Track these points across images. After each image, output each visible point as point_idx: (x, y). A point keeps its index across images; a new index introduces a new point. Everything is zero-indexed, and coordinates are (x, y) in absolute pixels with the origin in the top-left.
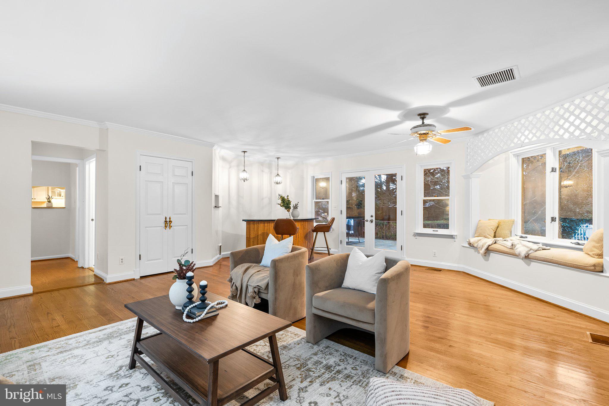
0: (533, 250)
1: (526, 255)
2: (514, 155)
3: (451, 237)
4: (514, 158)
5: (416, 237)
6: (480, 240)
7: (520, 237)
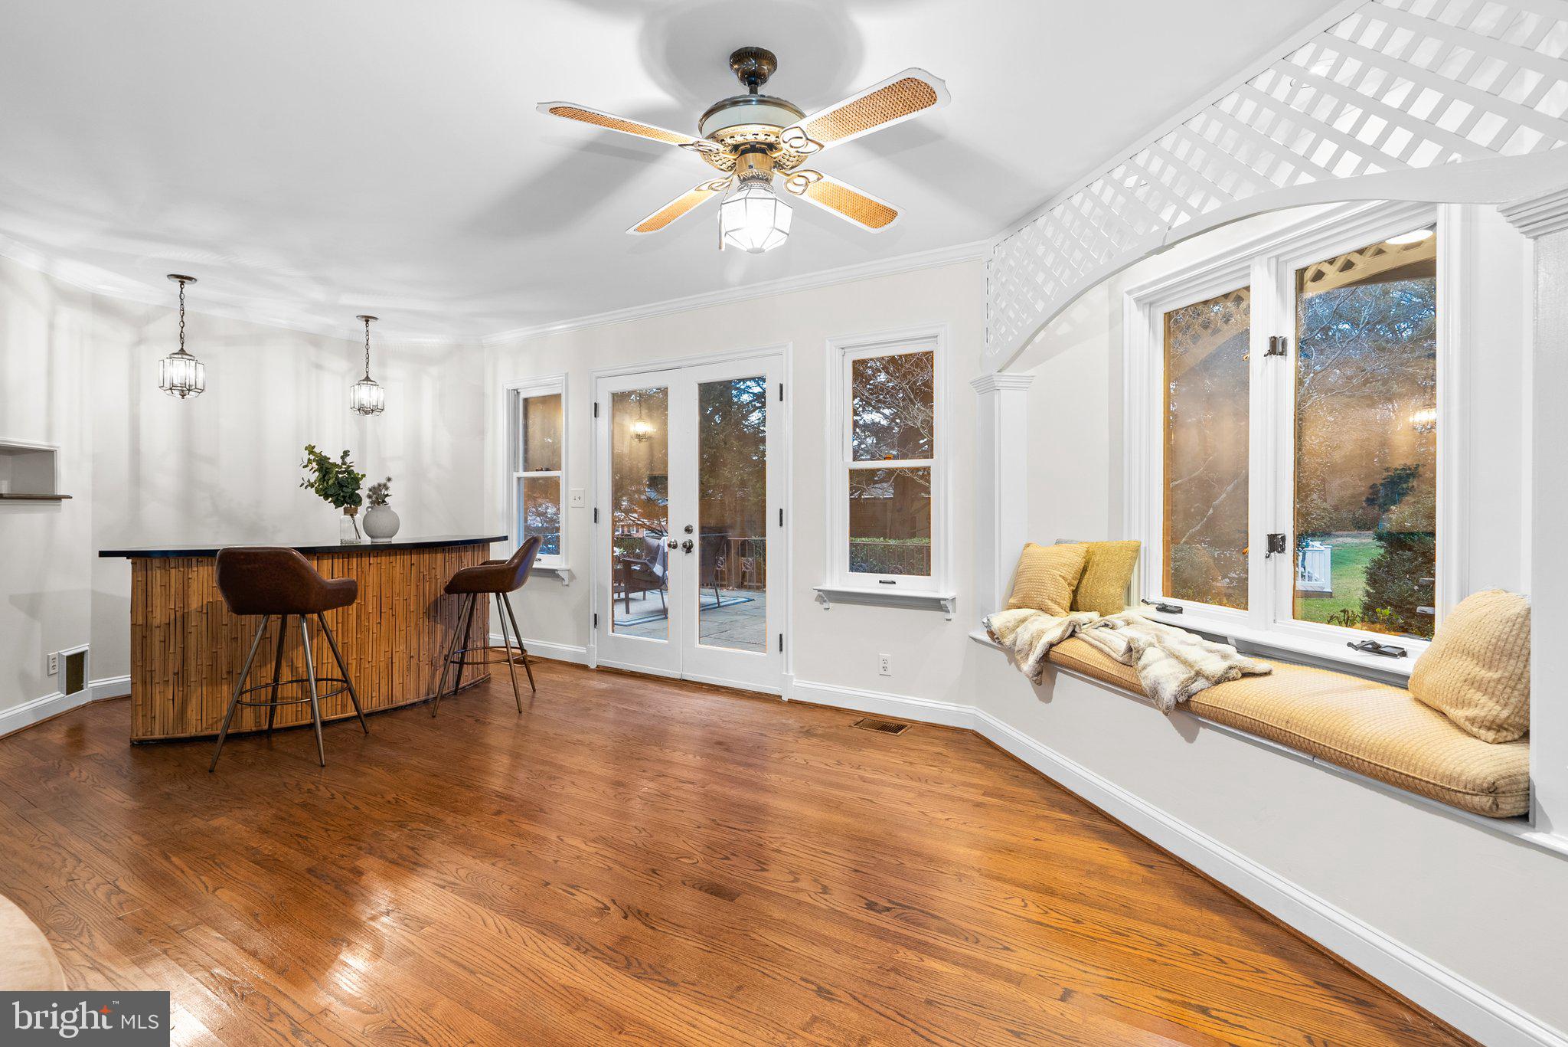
0: (1207, 678)
1: (1180, 700)
2: (1138, 300)
3: (935, 604)
4: (1140, 314)
5: (826, 605)
6: (1024, 620)
7: (1158, 609)
